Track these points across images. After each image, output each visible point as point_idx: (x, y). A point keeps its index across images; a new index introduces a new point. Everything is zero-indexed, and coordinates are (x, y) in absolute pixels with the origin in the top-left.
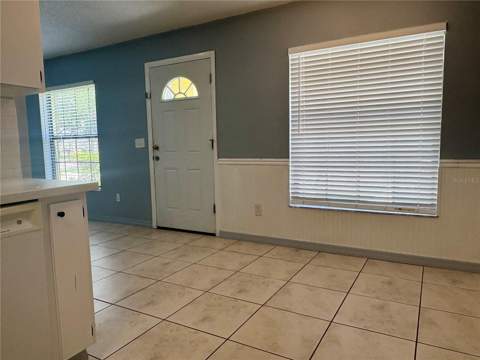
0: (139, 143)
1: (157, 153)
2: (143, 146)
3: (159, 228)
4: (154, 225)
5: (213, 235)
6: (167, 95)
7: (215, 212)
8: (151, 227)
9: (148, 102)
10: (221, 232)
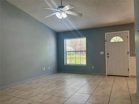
0: (102, 53)
1: (108, 55)
2: (103, 53)
3: (108, 75)
4: (107, 74)
5: (128, 77)
6: (112, 41)
7: (129, 70)
8: (105, 75)
9: (106, 42)
10: (131, 76)
